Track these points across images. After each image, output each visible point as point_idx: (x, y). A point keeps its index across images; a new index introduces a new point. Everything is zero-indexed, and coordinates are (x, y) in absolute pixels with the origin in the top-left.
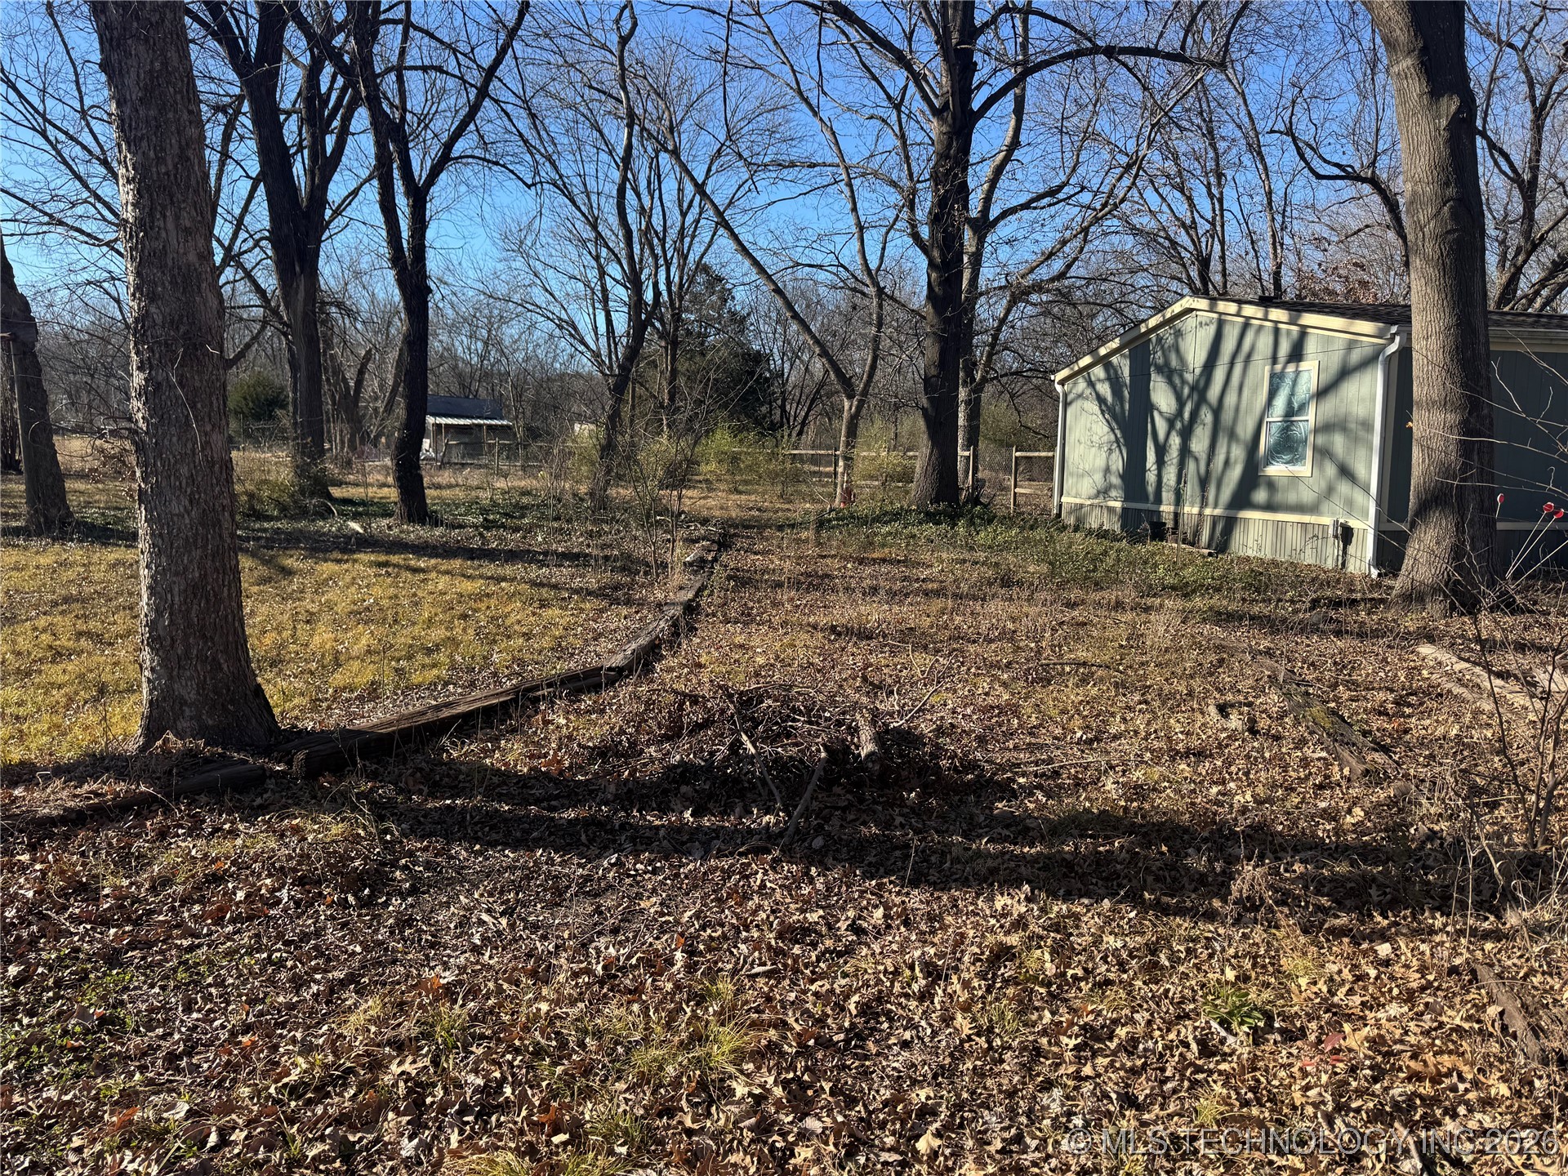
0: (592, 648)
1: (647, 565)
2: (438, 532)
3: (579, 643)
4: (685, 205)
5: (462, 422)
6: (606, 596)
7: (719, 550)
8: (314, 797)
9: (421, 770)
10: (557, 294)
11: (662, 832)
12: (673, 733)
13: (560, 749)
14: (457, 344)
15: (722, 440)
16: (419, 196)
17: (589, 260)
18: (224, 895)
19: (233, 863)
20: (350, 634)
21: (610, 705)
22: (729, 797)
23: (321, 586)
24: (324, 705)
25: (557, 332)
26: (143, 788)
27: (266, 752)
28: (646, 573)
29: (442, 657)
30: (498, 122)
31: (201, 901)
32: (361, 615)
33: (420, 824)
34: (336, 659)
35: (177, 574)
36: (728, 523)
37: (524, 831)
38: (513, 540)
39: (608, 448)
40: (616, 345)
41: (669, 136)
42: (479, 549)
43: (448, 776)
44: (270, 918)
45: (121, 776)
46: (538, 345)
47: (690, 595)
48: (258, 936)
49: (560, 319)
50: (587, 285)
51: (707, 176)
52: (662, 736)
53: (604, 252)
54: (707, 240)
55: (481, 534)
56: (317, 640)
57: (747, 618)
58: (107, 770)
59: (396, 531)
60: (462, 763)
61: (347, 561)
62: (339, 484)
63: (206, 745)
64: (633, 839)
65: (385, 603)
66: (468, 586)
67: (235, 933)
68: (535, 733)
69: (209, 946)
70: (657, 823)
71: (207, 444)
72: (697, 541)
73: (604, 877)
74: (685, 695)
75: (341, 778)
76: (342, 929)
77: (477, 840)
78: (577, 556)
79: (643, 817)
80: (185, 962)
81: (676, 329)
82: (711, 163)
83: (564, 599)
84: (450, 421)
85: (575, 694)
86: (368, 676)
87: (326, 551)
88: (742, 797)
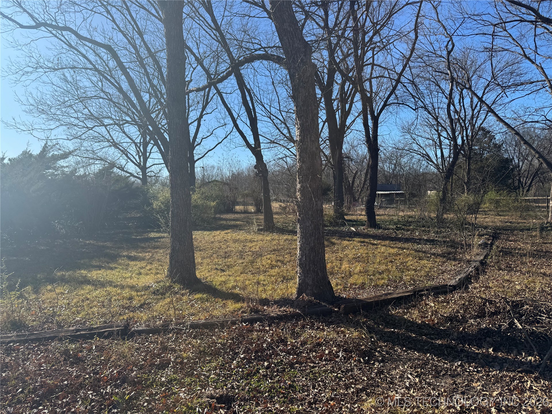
0: (441, 277)
1: (462, 245)
2: (380, 231)
3: (436, 275)
4: (474, 106)
5: (386, 193)
6: (444, 257)
7: (493, 240)
8: (347, 321)
9: (382, 317)
10: (422, 145)
11: (480, 356)
12: (481, 315)
13: (432, 315)
14: (385, 166)
15: (492, 195)
16: (376, 120)
17: (434, 132)
18: (322, 350)
19: (324, 340)
20: (354, 265)
21: (452, 300)
22: (510, 346)
23: (344, 249)
24: (348, 289)
25: (422, 158)
26: (297, 311)
27: (332, 303)
28: (462, 248)
29: (385, 276)
30: (401, 90)
31: (315, 351)
32: (357, 259)
33: (383, 337)
34: (350, 274)
35: (307, 244)
36: (496, 228)
37: (421, 346)
38: (407, 234)
39: (443, 200)
40: (445, 161)
41: (467, 83)
42: (395, 237)
43: (392, 320)
44: (337, 362)
45: (292, 306)
46: (414, 164)
47: (482, 258)
48: (333, 367)
49: (423, 154)
50: (433, 140)
51: (484, 94)
52: (476, 316)
53: (440, 128)
54: (484, 118)
55: (395, 232)
56: (343, 267)
57: (509, 268)
58: (288, 304)
59: (366, 231)
60: (396, 316)
61: (351, 241)
62: (347, 215)
63: (314, 299)
64: (467, 357)
65: (364, 255)
66: (392, 251)
67: (326, 365)
68: (422, 308)
69: (319, 367)
70: (477, 351)
71: (316, 204)
72: (483, 235)
73: (455, 370)
74: (486, 300)
75: (356, 316)
76: (359, 370)
77: (404, 346)
78: (433, 241)
79: (470, 348)
80: (312, 372)
81: (470, 153)
82: (485, 89)
83: (428, 257)
84: (382, 192)
85: (436, 295)
86: (360, 281)
87: (344, 237)
88: (516, 347)
